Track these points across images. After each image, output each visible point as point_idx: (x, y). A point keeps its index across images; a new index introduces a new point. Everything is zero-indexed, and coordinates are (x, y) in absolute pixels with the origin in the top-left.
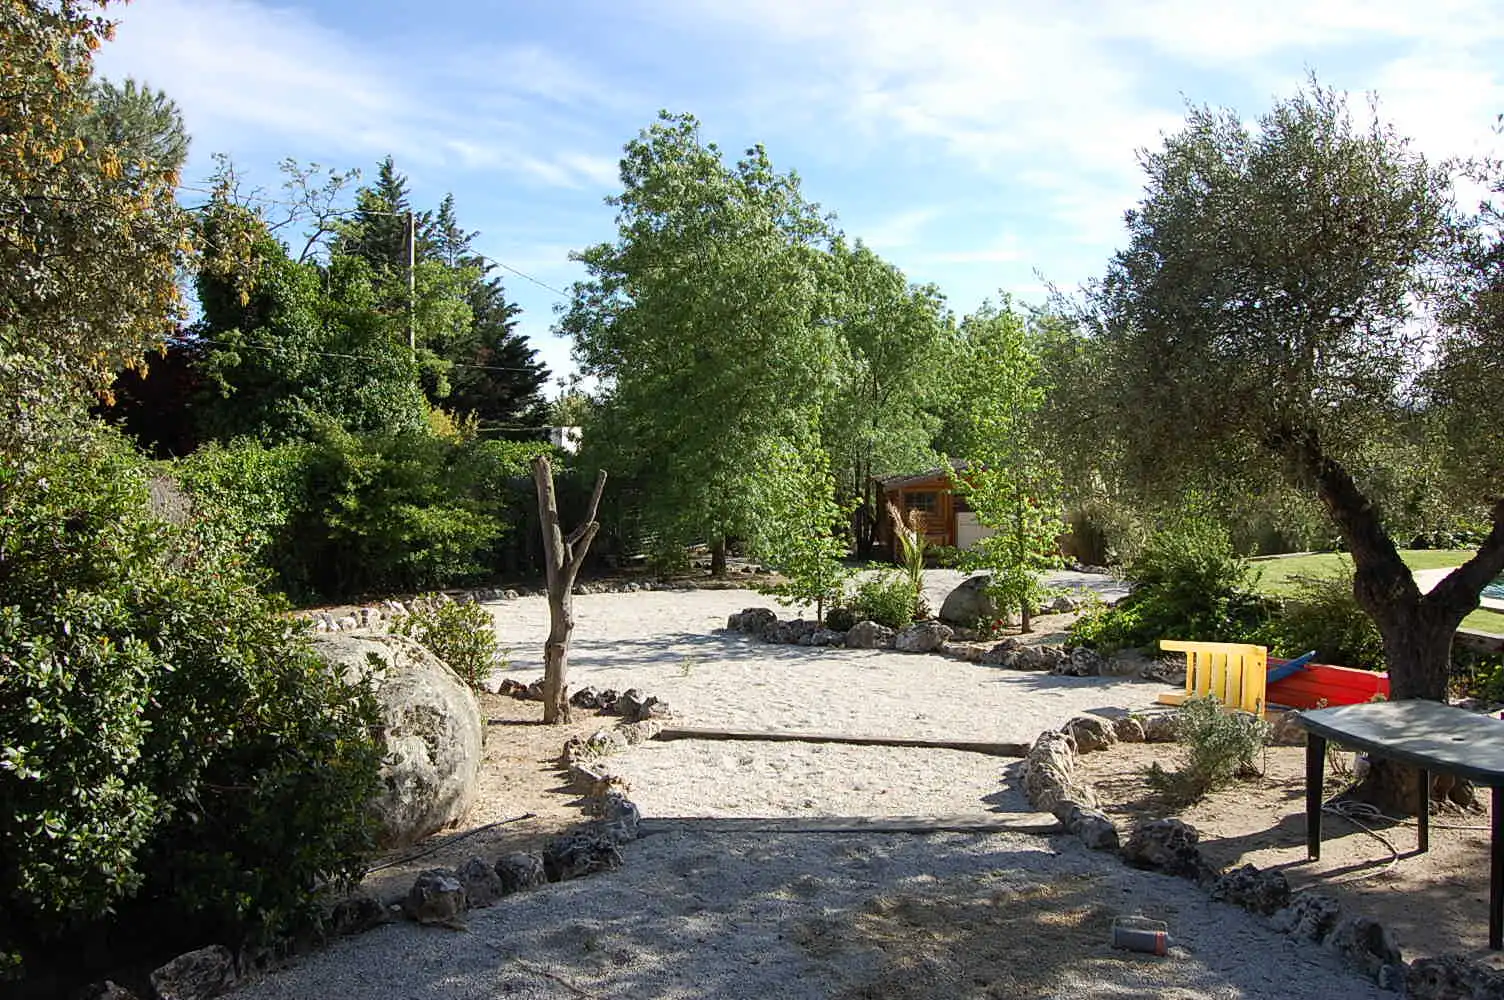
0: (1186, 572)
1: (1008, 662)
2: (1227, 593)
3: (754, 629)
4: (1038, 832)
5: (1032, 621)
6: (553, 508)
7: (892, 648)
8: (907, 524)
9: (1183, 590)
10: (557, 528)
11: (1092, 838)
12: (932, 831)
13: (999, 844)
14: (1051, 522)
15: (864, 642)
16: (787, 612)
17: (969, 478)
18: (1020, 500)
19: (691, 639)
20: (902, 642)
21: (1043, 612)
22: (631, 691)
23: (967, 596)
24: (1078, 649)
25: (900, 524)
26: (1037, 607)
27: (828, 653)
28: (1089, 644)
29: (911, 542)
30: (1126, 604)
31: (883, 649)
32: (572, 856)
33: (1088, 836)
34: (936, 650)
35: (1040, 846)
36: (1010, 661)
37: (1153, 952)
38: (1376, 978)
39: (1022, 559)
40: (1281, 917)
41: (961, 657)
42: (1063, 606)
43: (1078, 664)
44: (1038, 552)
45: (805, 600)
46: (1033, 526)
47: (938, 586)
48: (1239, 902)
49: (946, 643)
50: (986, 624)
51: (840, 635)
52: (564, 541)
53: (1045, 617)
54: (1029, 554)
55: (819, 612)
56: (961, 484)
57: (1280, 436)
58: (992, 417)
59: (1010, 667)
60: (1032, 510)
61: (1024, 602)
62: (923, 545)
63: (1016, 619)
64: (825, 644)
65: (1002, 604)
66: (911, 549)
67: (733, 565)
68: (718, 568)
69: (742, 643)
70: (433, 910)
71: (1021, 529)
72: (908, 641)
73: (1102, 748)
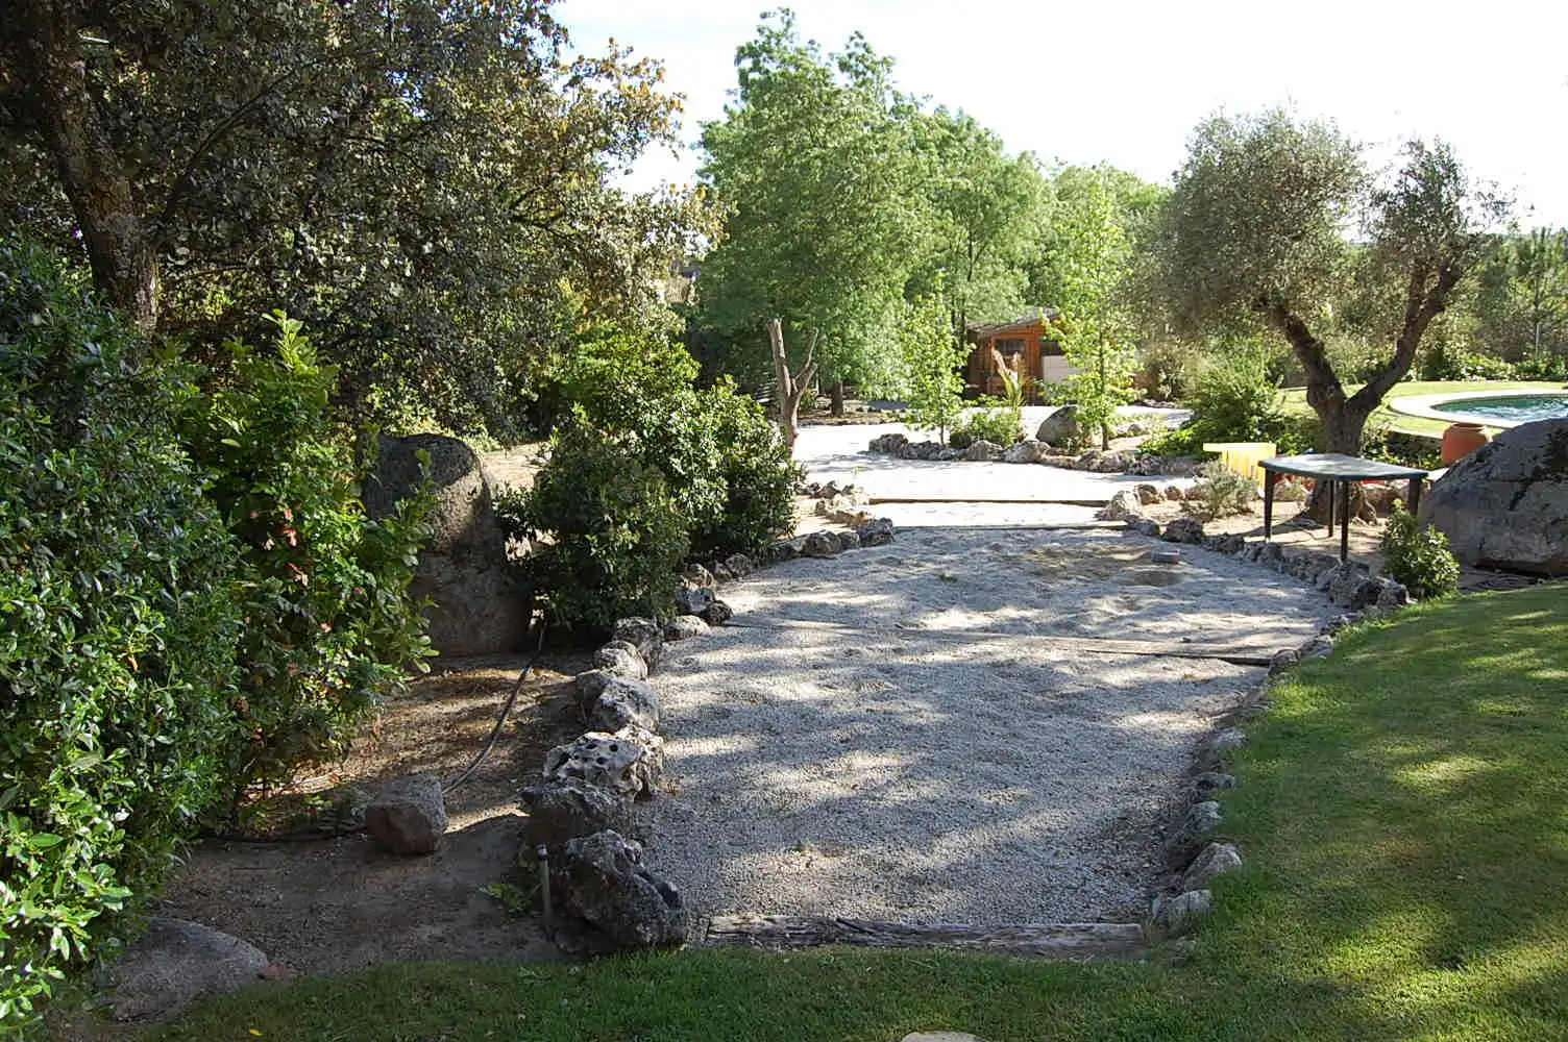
0: (1227, 398)
1: (1092, 468)
2: (1259, 413)
3: (892, 449)
4: (1117, 529)
5: (1110, 443)
6: (783, 355)
7: (1002, 460)
8: (1009, 365)
9: (1225, 410)
10: (786, 370)
11: (1145, 529)
12: (1058, 528)
13: (1094, 533)
14: (1127, 362)
15: (980, 456)
16: (915, 436)
17: (1062, 327)
18: (1102, 344)
19: (842, 458)
20: (1010, 455)
21: (1119, 436)
22: (832, 483)
23: (1058, 423)
24: (1145, 456)
25: (1002, 365)
26: (1114, 429)
27: (953, 464)
28: (1156, 454)
29: (1013, 380)
30: (1185, 426)
31: (995, 461)
32: (871, 536)
33: (1143, 529)
34: (1036, 462)
35: (1119, 534)
36: (1094, 466)
37: (1170, 563)
38: (1276, 570)
39: (1102, 391)
40: (1240, 554)
41: (1057, 465)
42: (1136, 431)
43: (1145, 467)
44: (1116, 385)
45: (930, 426)
46: (1112, 368)
47: (1033, 419)
48: (1220, 550)
49: (1044, 456)
50: (1074, 442)
51: (961, 451)
52: (791, 377)
53: (1121, 439)
54: (1108, 387)
55: (942, 434)
56: (1053, 332)
57: (1261, 303)
58: (1079, 278)
59: (1094, 471)
60: (1112, 352)
61: (1104, 425)
62: (1022, 383)
63: (1097, 439)
64: (950, 458)
65: (1086, 427)
66: (1013, 386)
67: (850, 406)
68: (836, 409)
69: (884, 459)
70: (819, 551)
71: (1102, 367)
72: (1014, 455)
73: (1156, 502)
